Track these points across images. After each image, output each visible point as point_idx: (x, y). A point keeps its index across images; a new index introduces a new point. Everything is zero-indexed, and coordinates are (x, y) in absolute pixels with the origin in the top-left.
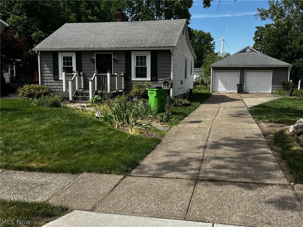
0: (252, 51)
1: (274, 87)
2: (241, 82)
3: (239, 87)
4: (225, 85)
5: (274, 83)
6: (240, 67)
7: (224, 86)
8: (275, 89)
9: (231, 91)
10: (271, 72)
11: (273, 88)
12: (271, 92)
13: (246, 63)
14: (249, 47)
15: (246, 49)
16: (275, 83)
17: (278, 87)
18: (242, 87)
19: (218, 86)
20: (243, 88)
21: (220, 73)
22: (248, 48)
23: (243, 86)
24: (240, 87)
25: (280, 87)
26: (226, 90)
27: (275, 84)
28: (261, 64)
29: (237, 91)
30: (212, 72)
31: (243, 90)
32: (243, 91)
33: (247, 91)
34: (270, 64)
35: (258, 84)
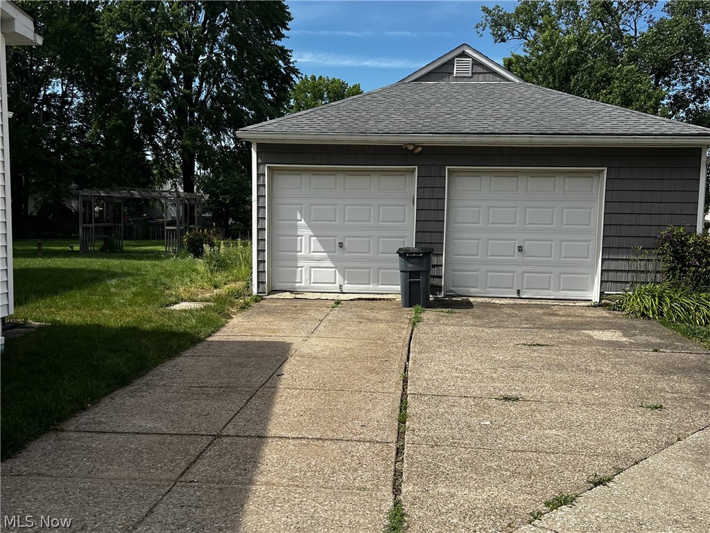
0: (480, 70)
1: (613, 265)
2: (427, 238)
3: (410, 267)
4: (337, 249)
5: (615, 242)
6: (416, 146)
7: (332, 259)
8: (623, 276)
9: (372, 287)
10: (595, 180)
11: (612, 276)
12: (595, 297)
13: (452, 124)
14: (468, 51)
15: (450, 63)
16: (624, 242)
17: (641, 266)
18: (429, 266)
19: (296, 259)
20: (434, 272)
21: (305, 178)
22: (464, 55)
23: (434, 260)
24: (418, 268)
25: (651, 267)
26: (339, 279)
27: (619, 249)
28: (542, 129)
29: (398, 288)
30: (259, 175)
31: (434, 281)
32: (439, 288)
33: (459, 290)
34: (589, 128)
35: (520, 249)
